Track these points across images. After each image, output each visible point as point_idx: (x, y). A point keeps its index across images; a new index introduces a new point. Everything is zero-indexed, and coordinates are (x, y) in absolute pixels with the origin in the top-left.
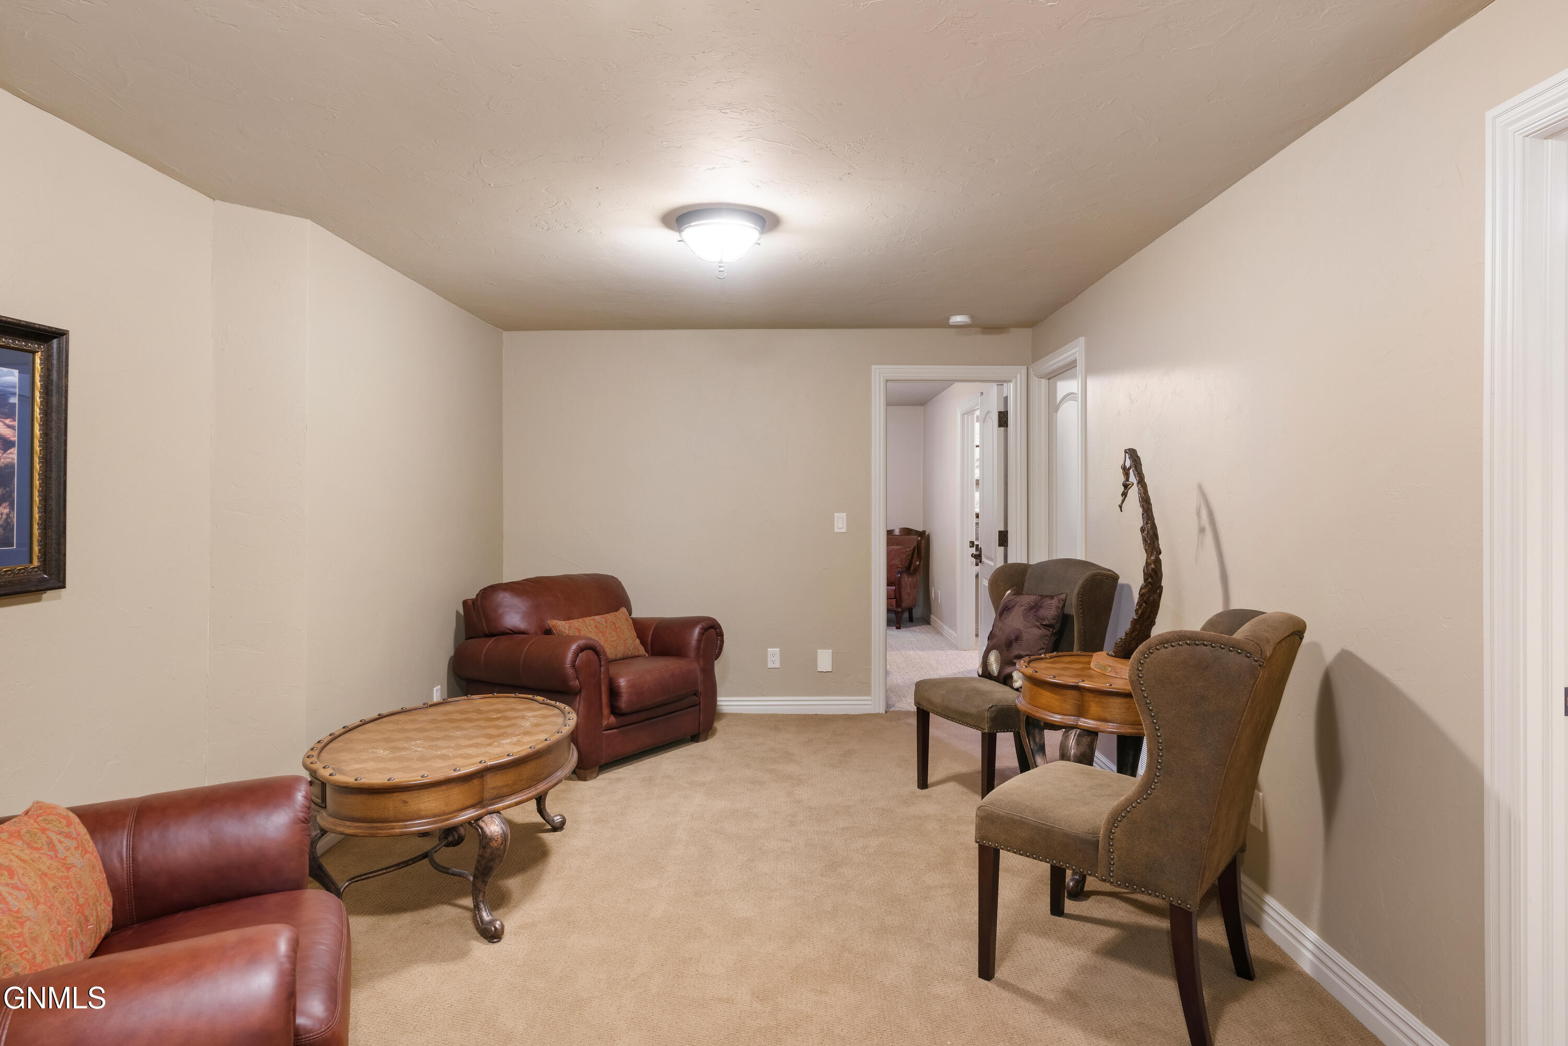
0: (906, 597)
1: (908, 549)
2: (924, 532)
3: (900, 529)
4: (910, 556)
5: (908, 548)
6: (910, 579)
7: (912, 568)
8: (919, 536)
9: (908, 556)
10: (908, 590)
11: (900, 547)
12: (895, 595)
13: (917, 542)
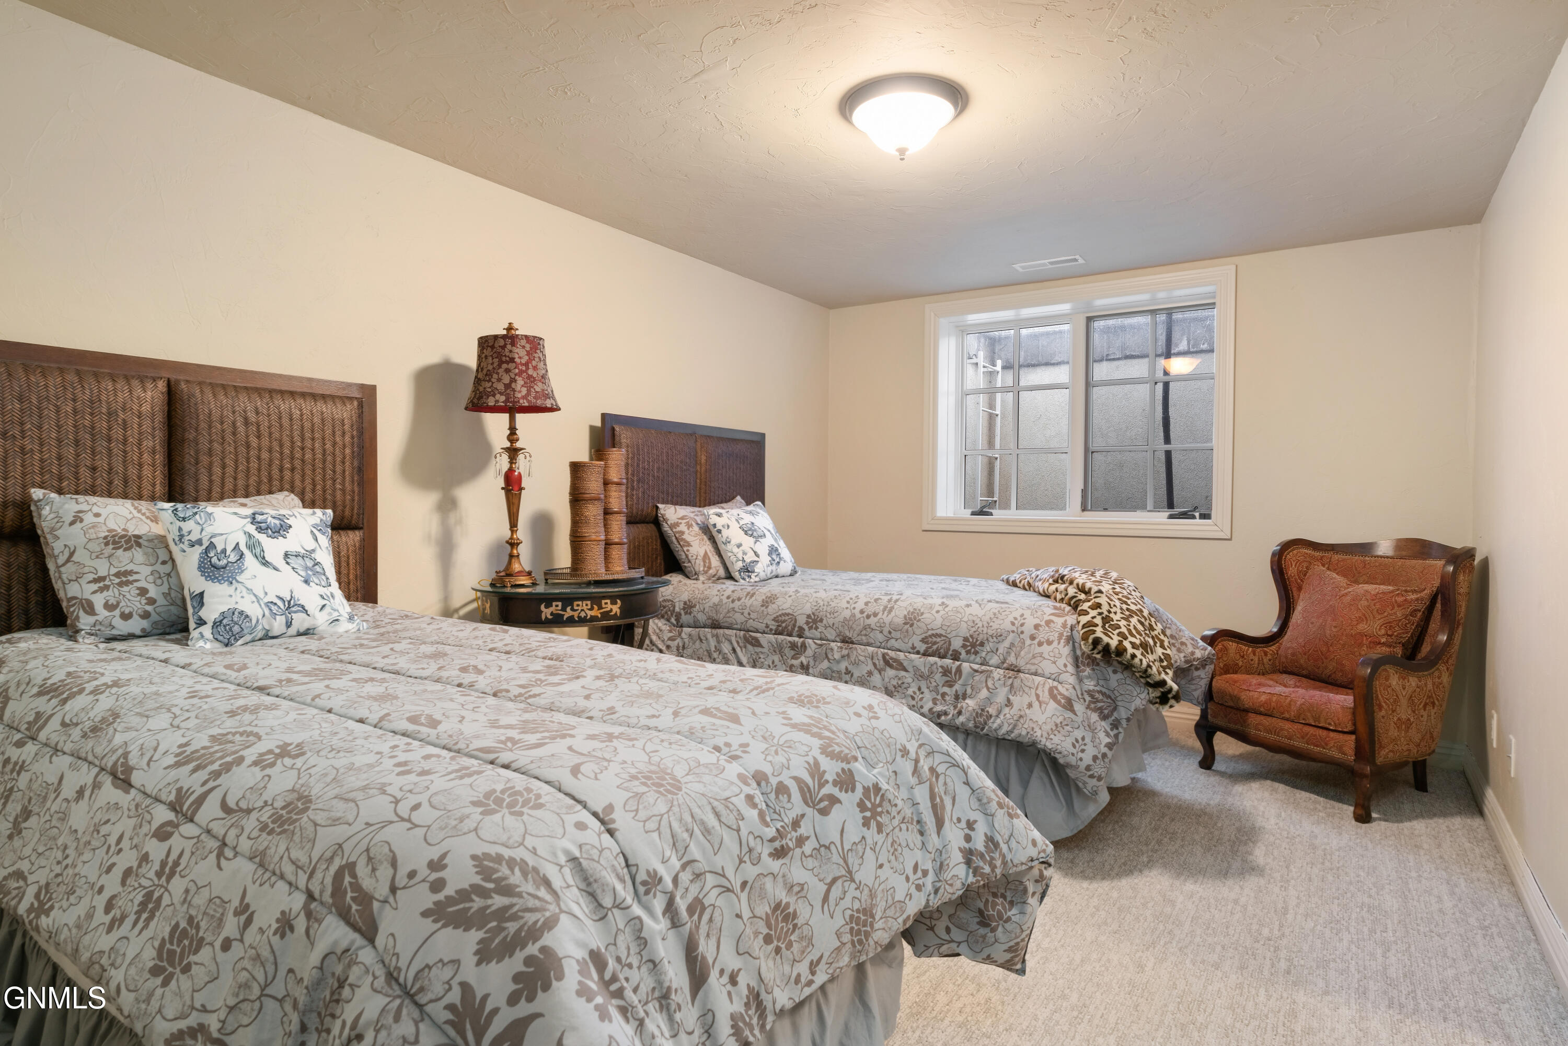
0: (1393, 733)
1: (1414, 596)
2: (1469, 554)
3: (1399, 540)
4: (1419, 614)
5: (1414, 591)
6: (1413, 681)
7: (1425, 649)
8: (1449, 562)
9: (1413, 613)
10: (1404, 712)
11: (1391, 588)
12: (1354, 724)
13: (1443, 578)
